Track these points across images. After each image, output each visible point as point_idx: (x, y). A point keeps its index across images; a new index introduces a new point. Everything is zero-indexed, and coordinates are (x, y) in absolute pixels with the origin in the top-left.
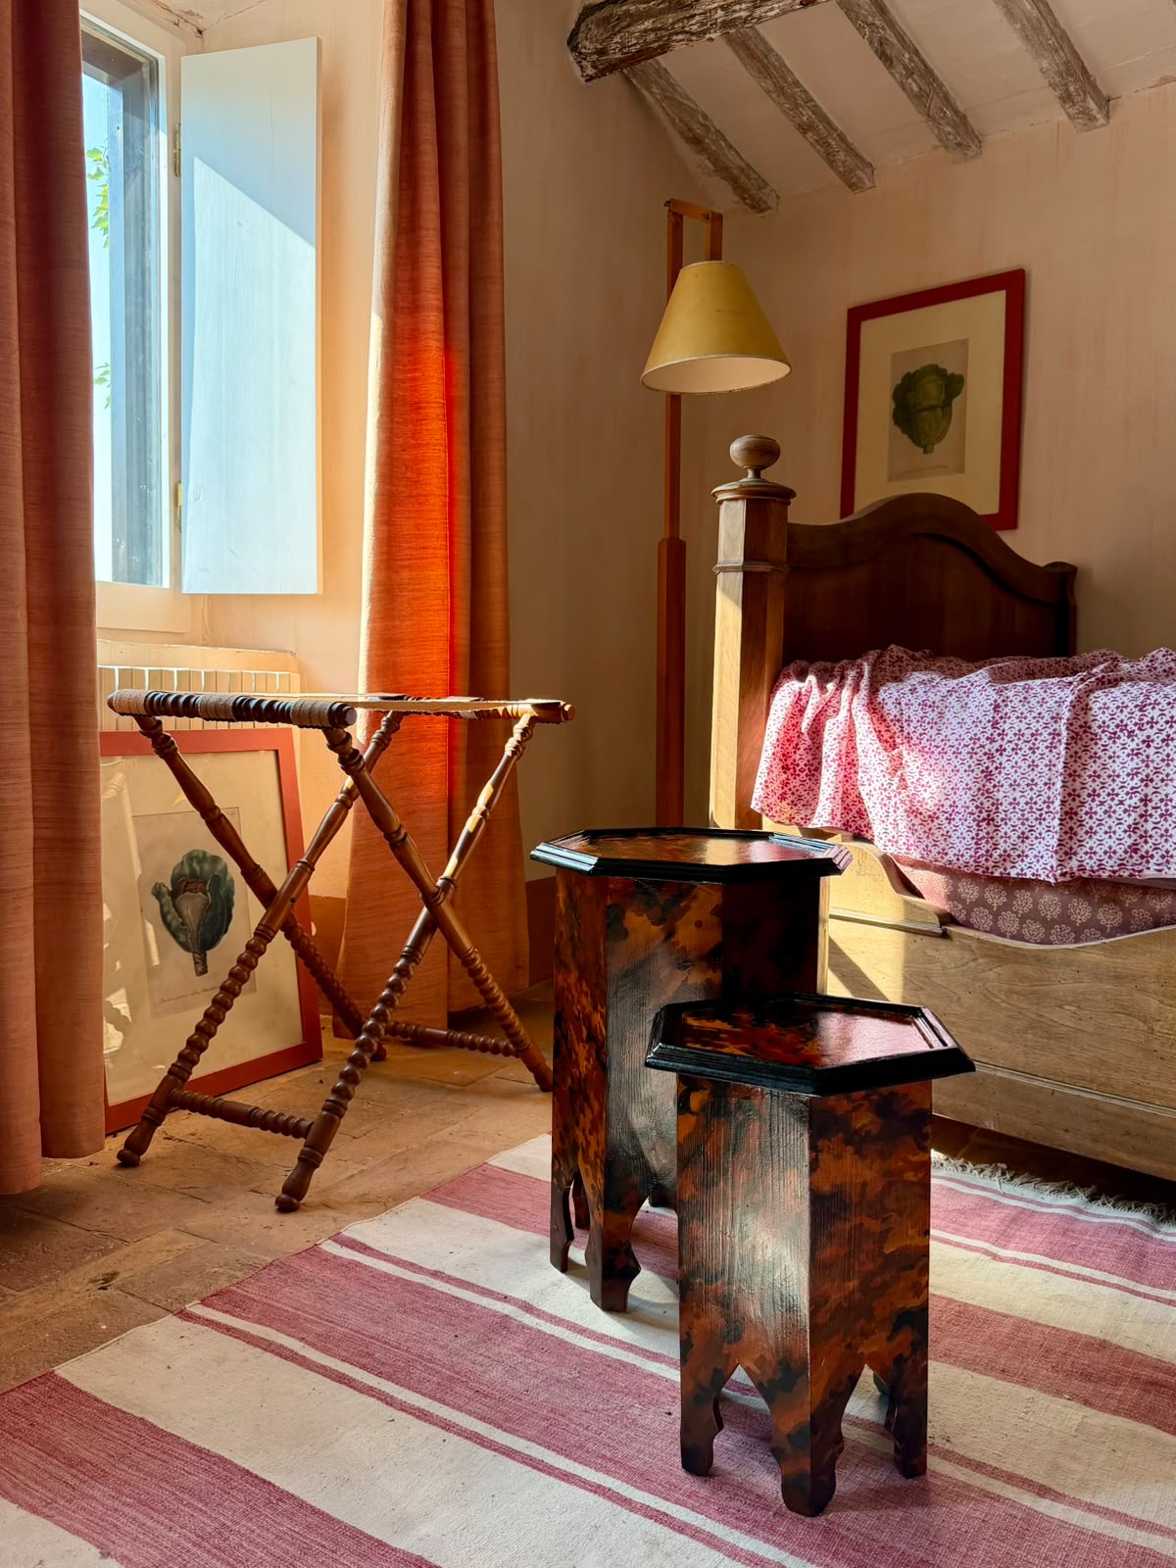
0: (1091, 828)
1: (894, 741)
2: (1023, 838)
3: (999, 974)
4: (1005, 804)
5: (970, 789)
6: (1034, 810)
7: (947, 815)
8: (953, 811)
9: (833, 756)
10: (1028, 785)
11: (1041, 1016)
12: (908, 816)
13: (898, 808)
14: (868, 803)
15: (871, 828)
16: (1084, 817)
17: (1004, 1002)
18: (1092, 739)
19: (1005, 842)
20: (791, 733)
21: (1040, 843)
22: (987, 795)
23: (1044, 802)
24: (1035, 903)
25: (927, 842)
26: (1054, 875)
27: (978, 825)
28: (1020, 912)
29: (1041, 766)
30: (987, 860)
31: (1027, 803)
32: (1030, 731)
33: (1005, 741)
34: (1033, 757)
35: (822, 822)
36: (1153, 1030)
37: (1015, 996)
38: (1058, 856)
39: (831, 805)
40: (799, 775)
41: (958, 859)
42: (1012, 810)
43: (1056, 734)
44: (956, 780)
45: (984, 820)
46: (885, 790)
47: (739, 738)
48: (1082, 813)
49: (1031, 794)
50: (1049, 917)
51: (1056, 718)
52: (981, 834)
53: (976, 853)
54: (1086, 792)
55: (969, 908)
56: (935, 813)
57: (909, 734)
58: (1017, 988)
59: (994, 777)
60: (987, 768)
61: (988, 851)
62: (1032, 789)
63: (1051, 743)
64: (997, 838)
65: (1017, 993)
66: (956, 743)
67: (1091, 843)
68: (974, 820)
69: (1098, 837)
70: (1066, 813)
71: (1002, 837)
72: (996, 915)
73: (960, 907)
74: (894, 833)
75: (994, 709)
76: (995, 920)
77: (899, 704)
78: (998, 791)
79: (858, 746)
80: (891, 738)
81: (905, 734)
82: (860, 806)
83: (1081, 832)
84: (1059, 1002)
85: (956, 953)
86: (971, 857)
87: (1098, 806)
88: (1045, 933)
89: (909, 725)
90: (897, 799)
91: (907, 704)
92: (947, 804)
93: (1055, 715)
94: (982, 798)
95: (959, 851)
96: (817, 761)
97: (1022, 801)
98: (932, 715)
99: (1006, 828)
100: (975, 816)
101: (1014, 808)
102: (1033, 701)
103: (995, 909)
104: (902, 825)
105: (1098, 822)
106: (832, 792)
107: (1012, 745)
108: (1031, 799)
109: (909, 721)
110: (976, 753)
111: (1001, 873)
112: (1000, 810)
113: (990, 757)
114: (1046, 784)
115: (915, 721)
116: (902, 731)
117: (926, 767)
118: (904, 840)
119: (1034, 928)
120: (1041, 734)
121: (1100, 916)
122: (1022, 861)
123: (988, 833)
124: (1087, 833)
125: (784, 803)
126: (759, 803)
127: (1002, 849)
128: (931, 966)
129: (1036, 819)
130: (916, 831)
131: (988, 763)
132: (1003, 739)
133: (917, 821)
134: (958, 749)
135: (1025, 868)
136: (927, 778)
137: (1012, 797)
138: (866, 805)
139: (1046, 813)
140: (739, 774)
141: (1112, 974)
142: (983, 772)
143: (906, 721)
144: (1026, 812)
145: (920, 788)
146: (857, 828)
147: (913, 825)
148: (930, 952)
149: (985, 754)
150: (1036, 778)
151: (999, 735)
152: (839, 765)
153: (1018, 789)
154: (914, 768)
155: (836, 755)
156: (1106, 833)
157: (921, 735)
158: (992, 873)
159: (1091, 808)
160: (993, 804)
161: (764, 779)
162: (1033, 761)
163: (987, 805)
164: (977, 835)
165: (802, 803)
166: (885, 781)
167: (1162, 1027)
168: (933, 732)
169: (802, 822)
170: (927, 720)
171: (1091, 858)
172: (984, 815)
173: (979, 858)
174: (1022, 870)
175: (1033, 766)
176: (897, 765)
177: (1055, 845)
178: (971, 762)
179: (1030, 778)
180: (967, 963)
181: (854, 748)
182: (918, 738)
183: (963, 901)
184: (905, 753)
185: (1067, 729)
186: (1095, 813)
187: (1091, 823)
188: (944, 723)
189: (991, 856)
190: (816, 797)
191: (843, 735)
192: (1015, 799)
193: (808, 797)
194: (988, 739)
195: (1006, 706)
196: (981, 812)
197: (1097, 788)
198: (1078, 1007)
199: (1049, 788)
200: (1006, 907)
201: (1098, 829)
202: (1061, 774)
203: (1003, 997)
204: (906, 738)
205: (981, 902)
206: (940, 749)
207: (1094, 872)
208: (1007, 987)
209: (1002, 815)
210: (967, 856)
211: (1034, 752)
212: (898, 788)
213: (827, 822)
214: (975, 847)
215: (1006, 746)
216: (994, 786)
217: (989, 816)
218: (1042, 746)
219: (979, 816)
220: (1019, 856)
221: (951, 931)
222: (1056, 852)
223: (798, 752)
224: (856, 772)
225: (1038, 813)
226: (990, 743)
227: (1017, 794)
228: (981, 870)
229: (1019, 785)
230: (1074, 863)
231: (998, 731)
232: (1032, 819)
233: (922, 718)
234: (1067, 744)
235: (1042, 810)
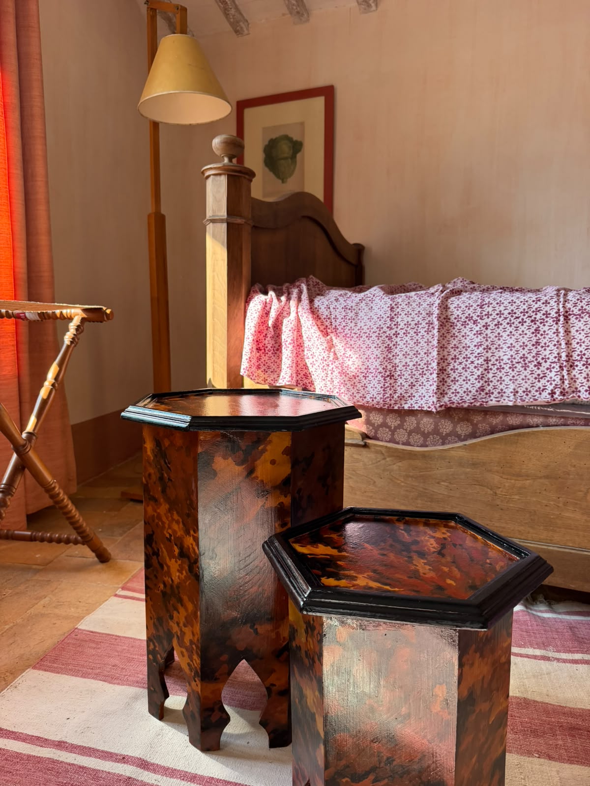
0: (455, 378)
1: (327, 331)
2: (412, 386)
3: (399, 467)
4: (400, 366)
5: (379, 358)
6: (419, 369)
7: (364, 374)
8: (368, 372)
9: (289, 340)
10: (414, 354)
11: (426, 489)
12: (341, 376)
13: (334, 371)
14: (311, 369)
15: (313, 384)
16: (450, 372)
17: (402, 482)
18: (451, 326)
19: (401, 388)
20: (261, 328)
21: (422, 388)
22: (389, 361)
23: (425, 364)
24: (418, 424)
25: (353, 391)
26: (435, 407)
27: (385, 380)
28: (408, 429)
29: (422, 343)
30: (390, 400)
31: (414, 365)
32: (414, 322)
33: (399, 329)
34: (417, 337)
35: (285, 381)
36: (496, 493)
37: (410, 479)
38: (437, 396)
39: (290, 371)
40: (267, 353)
41: (373, 400)
42: (404, 370)
43: (430, 323)
44: (368, 353)
45: (388, 376)
46: (326, 360)
47: (228, 331)
48: (449, 370)
49: (417, 359)
50: (426, 431)
51: (430, 314)
52: (387, 385)
53: (384, 396)
54: (450, 357)
55: (376, 428)
56: (356, 374)
57: (336, 326)
58: (411, 474)
59: (393, 350)
60: (388, 345)
61: (391, 395)
62: (417, 357)
63: (428, 329)
64: (396, 386)
65: (412, 477)
66: (368, 331)
67: (455, 387)
68: (382, 376)
69: (459, 383)
70: (440, 370)
71: (399, 386)
72: (393, 432)
73: (371, 428)
74: (331, 387)
75: (391, 309)
76: (393, 435)
77: (329, 308)
78: (396, 358)
79: (303, 334)
80: (324, 329)
81: (333, 326)
82: (306, 371)
83: (449, 381)
84: (437, 481)
85: (372, 456)
86: (381, 398)
87: (458, 365)
88: (423, 441)
89: (336, 321)
90: (333, 366)
91: (334, 308)
92: (363, 368)
93: (428, 312)
94: (386, 363)
95: (373, 395)
96: (278, 345)
97: (411, 364)
98: (351, 315)
99: (401, 381)
100: (383, 374)
101: (406, 368)
102: (414, 305)
103: (393, 428)
104: (336, 382)
105: (459, 375)
106: (290, 363)
107: (403, 331)
108: (417, 362)
109: (336, 318)
110: (381, 337)
111: (399, 407)
112: (397, 370)
113: (390, 338)
114: (425, 353)
115: (340, 318)
116: (331, 325)
117: (348, 346)
118: (337, 390)
119: (418, 438)
120: (421, 324)
121: (458, 429)
122: (411, 399)
123: (390, 384)
124: (452, 381)
125: (260, 371)
126: (247, 371)
127: (399, 393)
128: (357, 464)
129: (420, 374)
130: (346, 384)
131: (389, 342)
132: (397, 327)
133: (346, 379)
134: (369, 334)
135: (413, 403)
136: (349, 353)
137: (404, 362)
138: (310, 370)
139: (426, 370)
140: (228, 355)
141: (470, 462)
142: (386, 347)
143: (334, 318)
144: (413, 371)
145: (345, 359)
146: (304, 385)
147: (344, 381)
148: (355, 456)
149: (387, 337)
150: (419, 350)
151: (395, 325)
152: (293, 347)
153: (408, 357)
154: (340, 347)
155: (292, 340)
156: (464, 380)
157: (344, 327)
158: (393, 407)
159: (454, 367)
160: (393, 367)
161: (249, 356)
162: (417, 340)
163: (389, 367)
164: (384, 385)
165: (271, 370)
166: (325, 355)
167: (502, 491)
168: (353, 325)
169: (272, 382)
170: (348, 318)
171: (456, 396)
172: (388, 373)
173: (386, 399)
174: (412, 405)
175: (417, 343)
176: (331, 346)
177: (435, 389)
178: (378, 342)
179: (415, 350)
180: (379, 461)
181: (301, 336)
182: (342, 329)
183: (372, 425)
184: (334, 338)
185: (438, 320)
186: (457, 369)
187: (454, 375)
188: (359, 319)
189: (393, 397)
190: (279, 366)
191: (294, 328)
192: (406, 363)
193: (274, 367)
194: (388, 327)
195: (398, 307)
196: (386, 371)
197: (457, 354)
198: (450, 483)
199: (428, 356)
200: (400, 426)
201: (459, 378)
202: (436, 347)
203: (402, 480)
204: (334, 329)
205: (384, 425)
206: (357, 335)
207: (459, 404)
208: (405, 473)
209: (399, 373)
210: (378, 398)
211: (417, 335)
212: (333, 359)
213: (289, 381)
214: (383, 392)
215: (400, 332)
216: (393, 356)
217: (391, 373)
218: (422, 331)
219: (385, 374)
220: (409, 396)
221: (369, 443)
222: (436, 393)
223: (267, 339)
224: (303, 351)
225: (421, 370)
226: (390, 330)
227: (408, 360)
228: (387, 406)
229: (409, 355)
230: (446, 399)
231: (394, 323)
232: (417, 374)
233: (345, 316)
234: (439, 329)
235: (423, 369)
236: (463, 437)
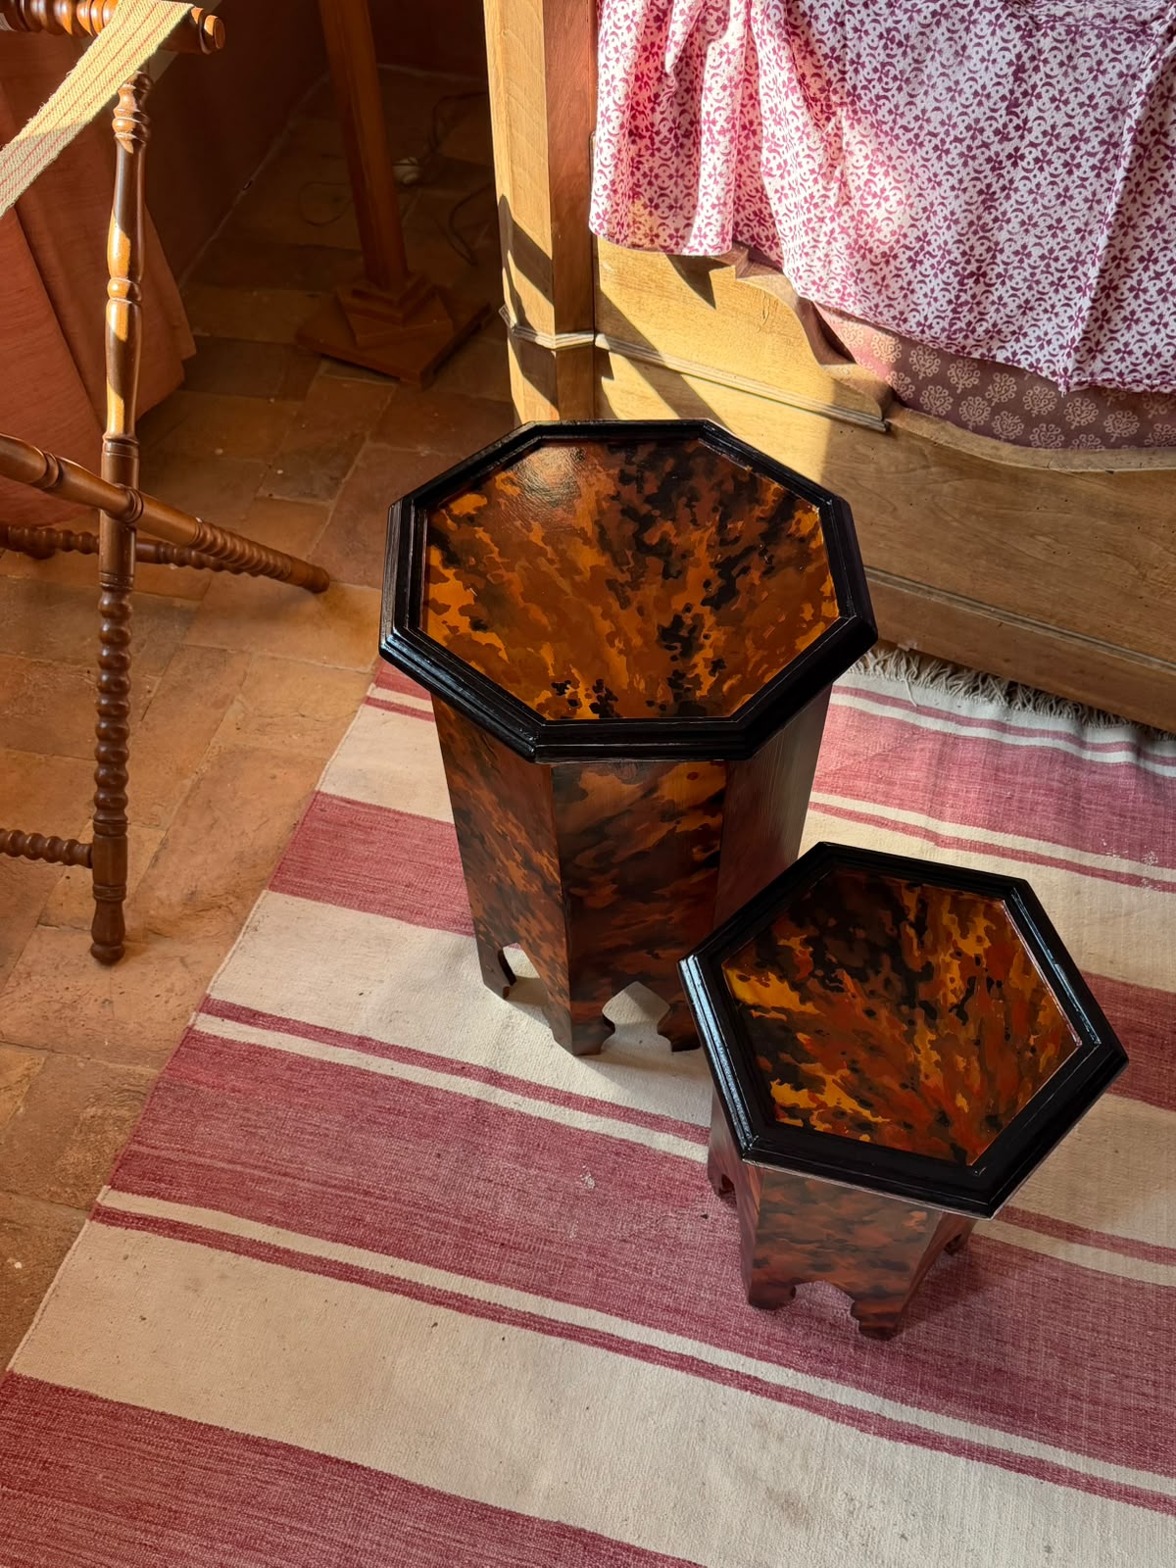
0: (1133, 313)
1: (828, 98)
2: (1026, 308)
3: (956, 489)
4: (1008, 251)
5: (957, 222)
6: (1052, 270)
7: (911, 253)
8: (922, 248)
9: (721, 122)
10: (1050, 227)
11: (1004, 543)
12: (851, 256)
13: (835, 239)
14: (775, 206)
15: (777, 245)
16: (1127, 294)
17: (957, 520)
18: (1165, 158)
19: (998, 311)
20: (644, 67)
21: (1049, 319)
22: (981, 234)
23: (1070, 260)
24: (1020, 393)
25: (877, 300)
26: (1067, 384)
27: (961, 283)
28: (995, 400)
29: (1078, 199)
30: (966, 337)
31: (1043, 257)
32: (1070, 131)
33: (1026, 141)
34: (1068, 181)
35: (705, 247)
36: (1145, 576)
37: (974, 517)
38: (1078, 356)
39: (719, 217)
40: (659, 150)
41: (923, 332)
42: (1016, 264)
43: (1110, 143)
44: (933, 196)
45: (972, 274)
46: (816, 206)
47: (548, 75)
48: (1124, 288)
49: (1053, 243)
50: (1035, 412)
51: (1118, 111)
52: (964, 297)
53: (951, 325)
54: (1139, 253)
55: (921, 385)
56: (892, 249)
57: (854, 87)
58: (978, 508)
59: (997, 204)
60: (989, 186)
61: (969, 323)
62: (1054, 236)
63: (1102, 161)
64: (986, 303)
65: (978, 514)
66: (941, 130)
67: (1127, 337)
68: (956, 274)
69: (1139, 328)
70: (1103, 289)
71: (993, 303)
72: (959, 399)
73: (908, 380)
74: (823, 273)
75: (1015, 74)
76: (956, 404)
77: (842, 24)
78: (1001, 229)
79: (762, 97)
80: (822, 90)
81: (848, 86)
82: (759, 205)
83: (1117, 318)
84: (1031, 531)
85: (901, 456)
86: (943, 330)
87: (1151, 279)
88: (1024, 430)
89: (856, 71)
90: (835, 225)
91: (856, 30)
92: (913, 234)
93: (1115, 104)
94: (973, 240)
95: (926, 318)
96: (688, 117)
97: (1036, 252)
98: (902, 64)
99: (1002, 291)
100: (959, 268)
101: (1021, 261)
102: (1083, 65)
103: (959, 391)
104: (837, 265)
105: (1144, 306)
106: (721, 194)
107: (1037, 153)
108: (1051, 251)
109: (857, 63)
110: (974, 158)
111: (982, 355)
112: (998, 261)
113: (996, 166)
114: (1078, 231)
115: (869, 68)
116: (843, 79)
117: (881, 158)
118: (837, 285)
119: (1012, 424)
120: (1087, 141)
121: (1109, 424)
122: (1017, 340)
123: (974, 296)
124: (1125, 319)
125: (639, 203)
126: (605, 224)
127: (991, 321)
128: (862, 467)
129: (1052, 284)
130: (862, 280)
131: (991, 178)
132: (1022, 137)
133: (865, 266)
134: (943, 142)
135: (1019, 352)
136: (882, 182)
137: (1020, 243)
138: (774, 208)
139: (1070, 277)
140: (551, 146)
141: (1111, 509)
142: (981, 192)
143: (852, 62)
144: (1038, 271)
145: (870, 200)
146: (752, 238)
147: (859, 271)
148: (861, 449)
149: (989, 160)
150: (1065, 218)
151: (1017, 128)
152: (732, 141)
153: (1033, 231)
154: (859, 156)
155: (728, 120)
156: (1153, 323)
157: (878, 97)
158: (970, 353)
159: (1140, 282)
160: (989, 250)
161: (610, 177)
162: (1067, 189)
163: (979, 250)
164: (958, 297)
165: (668, 201)
166: (817, 190)
167: (1158, 575)
168: (902, 99)
169: (671, 244)
170: (893, 72)
171: (1123, 359)
172: (973, 267)
173: (955, 333)
174: (1014, 354)
175: (1064, 197)
176: (835, 153)
177: (1078, 339)
178: (963, 173)
179: (1055, 217)
180: (913, 470)
181: (753, 98)
182: (871, 101)
183: (914, 375)
184: (845, 124)
185: (1134, 141)
186: (1145, 291)
187: (1134, 305)
188: (922, 83)
189: (973, 331)
190: (690, 191)
191: (737, 78)
192: (1024, 247)
193: (676, 192)
194: (997, 132)
195: (1036, 69)
196: (968, 262)
197: (1156, 249)
198: (1056, 540)
199: (1083, 239)
200: (977, 391)
201: (1143, 315)
202: (1110, 225)
203: (957, 516)
204: (849, 94)
205: (941, 380)
206: (911, 135)
207: (1124, 384)
208: (964, 505)
209: (1000, 269)
210: (937, 329)
211: (1070, 173)
212: (837, 205)
213: (715, 248)
214: (951, 315)
215: (1026, 151)
216: (996, 220)
217: (979, 268)
218: (1086, 164)
219: (964, 269)
220: (1014, 333)
221: (897, 428)
222: (1077, 350)
223: (659, 109)
224: (757, 148)
225: (1058, 275)
226: (1000, 142)
227: (1031, 240)
228: (954, 348)
229: (1035, 225)
230: (1098, 365)
231: (1016, 121)
232: (1045, 283)
233: (883, 65)
234: (1129, 170)
235: (1064, 271)
236: (1113, 440)
